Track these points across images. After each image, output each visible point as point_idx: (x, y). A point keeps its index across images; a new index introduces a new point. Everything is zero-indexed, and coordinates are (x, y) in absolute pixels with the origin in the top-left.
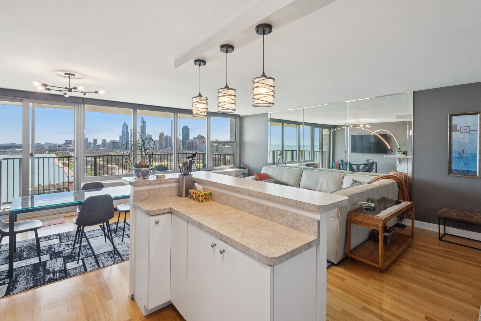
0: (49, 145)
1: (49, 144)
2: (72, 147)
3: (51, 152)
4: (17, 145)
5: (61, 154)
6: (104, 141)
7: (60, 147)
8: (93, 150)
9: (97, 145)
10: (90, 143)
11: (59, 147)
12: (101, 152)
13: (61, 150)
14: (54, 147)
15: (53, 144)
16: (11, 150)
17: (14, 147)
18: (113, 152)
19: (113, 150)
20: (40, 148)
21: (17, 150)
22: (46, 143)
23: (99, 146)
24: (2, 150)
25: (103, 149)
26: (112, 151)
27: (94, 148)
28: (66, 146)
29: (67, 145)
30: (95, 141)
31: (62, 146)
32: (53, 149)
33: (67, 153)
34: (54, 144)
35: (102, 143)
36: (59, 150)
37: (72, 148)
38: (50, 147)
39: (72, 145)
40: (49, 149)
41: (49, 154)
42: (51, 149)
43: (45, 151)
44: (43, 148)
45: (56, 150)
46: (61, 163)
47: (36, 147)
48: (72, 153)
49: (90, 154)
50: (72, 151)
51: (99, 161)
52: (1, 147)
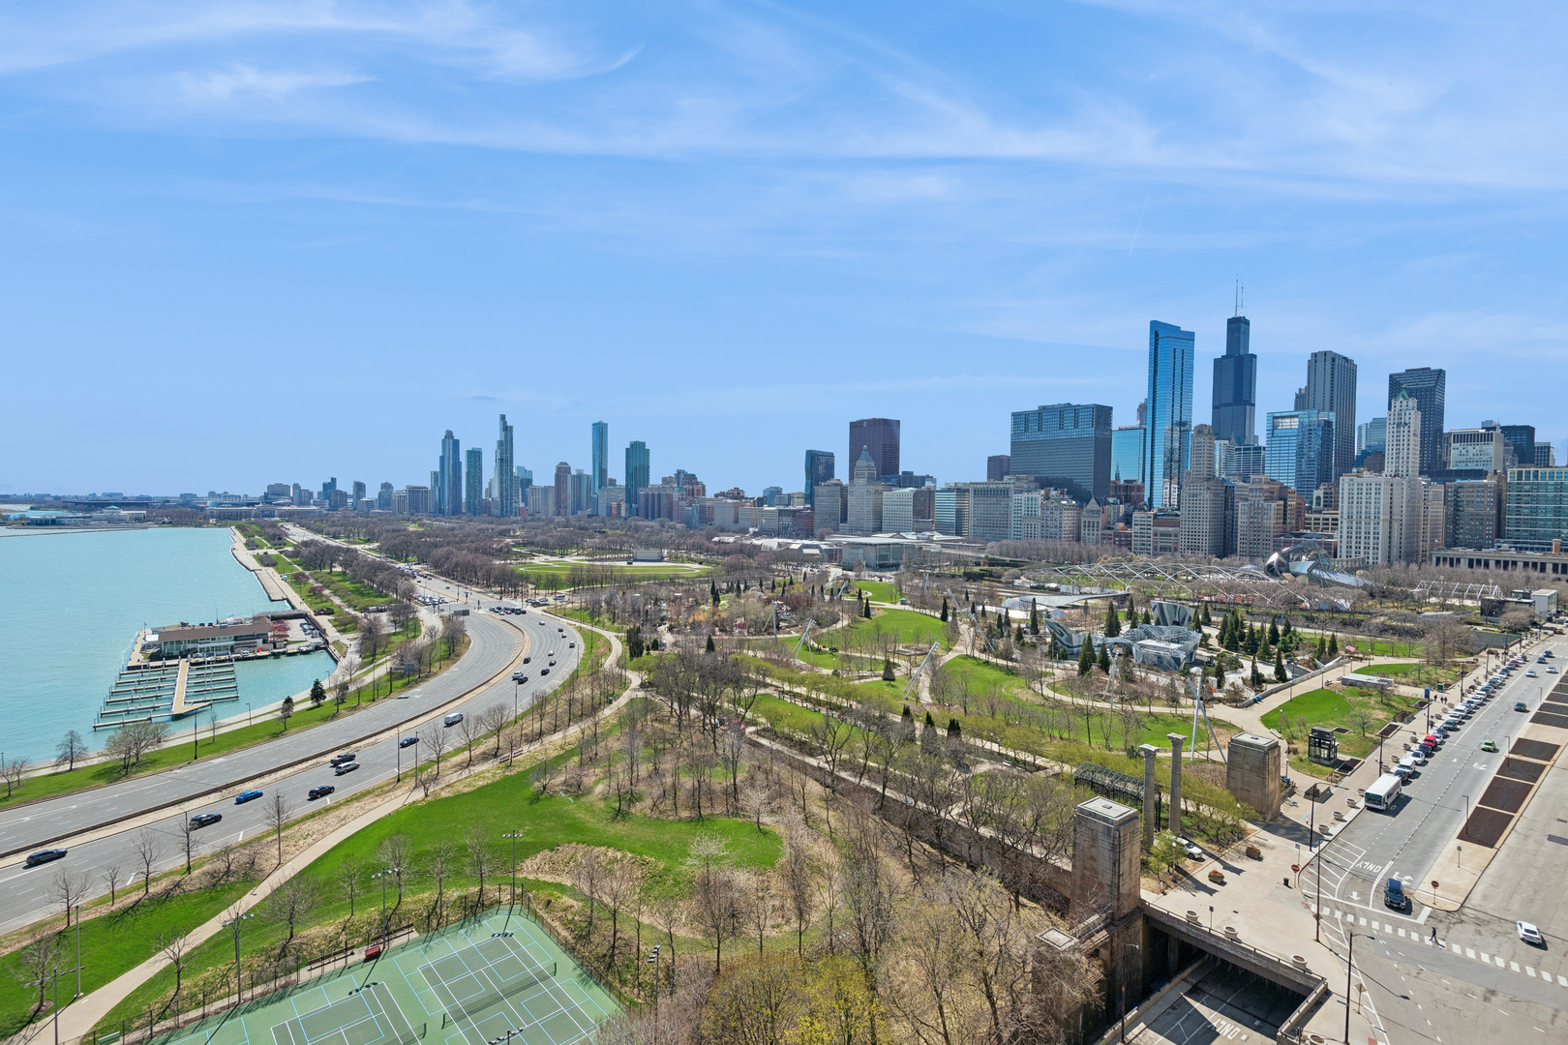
0: (218, 500)
1: (219, 496)
2: (289, 505)
3: (224, 522)
4: (125, 498)
5: (254, 526)
6: (386, 486)
7: (253, 505)
8: (353, 514)
9: (364, 499)
10: (344, 495)
11: (248, 505)
12: (375, 523)
13: (256, 516)
14: (234, 505)
15: (232, 496)
16: (106, 512)
17: (115, 504)
18: (414, 522)
19: (412, 517)
20: (193, 507)
21: (123, 513)
22: (212, 494)
23: (370, 504)
24: (80, 515)
25: (381, 514)
26: (408, 520)
27: (355, 509)
28: (271, 503)
29: (276, 500)
30: (360, 487)
31: (258, 504)
32: (231, 512)
33: (274, 525)
34: (236, 497)
35: (380, 494)
36: (248, 515)
37: (288, 508)
38: (221, 504)
39: (287, 501)
40: (220, 512)
41: (220, 526)
42: (224, 512)
43: (206, 518)
44: (203, 509)
45: (241, 515)
46: (254, 556)
47: (182, 505)
48: (289, 526)
49: (342, 529)
50: (289, 517)
51: (370, 549)
52: (77, 504)
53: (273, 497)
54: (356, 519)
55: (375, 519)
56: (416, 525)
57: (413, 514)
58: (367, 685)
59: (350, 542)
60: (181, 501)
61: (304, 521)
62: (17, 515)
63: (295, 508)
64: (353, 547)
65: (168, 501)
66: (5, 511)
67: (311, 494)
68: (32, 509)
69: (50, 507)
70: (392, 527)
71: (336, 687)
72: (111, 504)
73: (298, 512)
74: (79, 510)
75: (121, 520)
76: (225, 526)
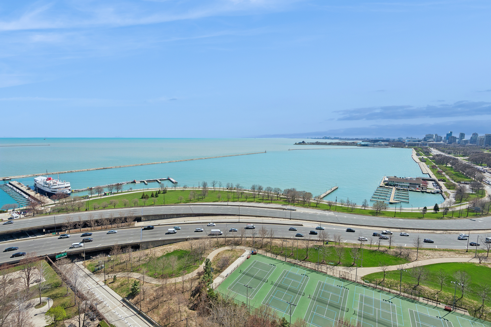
0: (409, 140)
1: (409, 138)
2: (433, 141)
3: (410, 146)
4: (383, 139)
5: (419, 148)
6: (475, 135)
7: (420, 141)
8: (458, 145)
9: (464, 140)
10: (455, 138)
11: (418, 141)
12: (467, 149)
13: (421, 145)
14: (414, 141)
15: (413, 138)
16: (378, 143)
17: (381, 141)
18: (487, 149)
19: (486, 147)
20: (401, 142)
21: (382, 143)
22: (407, 138)
23: (466, 142)
24: (372, 143)
25: (471, 146)
26: (484, 148)
27: (459, 143)
28: (426, 141)
29: (428, 140)
30: (462, 135)
31: (422, 141)
32: (413, 144)
33: (426, 148)
34: (415, 139)
35: (471, 138)
36: (418, 145)
37: (432, 143)
38: (410, 141)
39: (432, 140)
40: (409, 144)
41: (409, 148)
42: (410, 143)
43: (405, 145)
44: (404, 142)
45: (416, 145)
46: (419, 158)
47: (398, 141)
48: (432, 149)
49: (452, 151)
50: (432, 146)
51: (464, 159)
52: (372, 140)
53: (427, 139)
54: (459, 147)
55: (468, 148)
56: (488, 151)
57: (487, 146)
58: (457, 211)
59: (455, 156)
60: (398, 140)
61: (438, 147)
62: (359, 143)
63: (435, 142)
64: (456, 158)
65: (394, 140)
66: (357, 142)
67: (441, 138)
68: (362, 142)
69: (366, 141)
70: (475, 151)
71: (444, 208)
72: (380, 141)
73: (436, 144)
74: (372, 142)
75: (382, 145)
76: (410, 148)
